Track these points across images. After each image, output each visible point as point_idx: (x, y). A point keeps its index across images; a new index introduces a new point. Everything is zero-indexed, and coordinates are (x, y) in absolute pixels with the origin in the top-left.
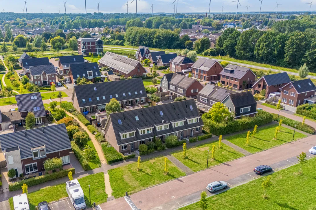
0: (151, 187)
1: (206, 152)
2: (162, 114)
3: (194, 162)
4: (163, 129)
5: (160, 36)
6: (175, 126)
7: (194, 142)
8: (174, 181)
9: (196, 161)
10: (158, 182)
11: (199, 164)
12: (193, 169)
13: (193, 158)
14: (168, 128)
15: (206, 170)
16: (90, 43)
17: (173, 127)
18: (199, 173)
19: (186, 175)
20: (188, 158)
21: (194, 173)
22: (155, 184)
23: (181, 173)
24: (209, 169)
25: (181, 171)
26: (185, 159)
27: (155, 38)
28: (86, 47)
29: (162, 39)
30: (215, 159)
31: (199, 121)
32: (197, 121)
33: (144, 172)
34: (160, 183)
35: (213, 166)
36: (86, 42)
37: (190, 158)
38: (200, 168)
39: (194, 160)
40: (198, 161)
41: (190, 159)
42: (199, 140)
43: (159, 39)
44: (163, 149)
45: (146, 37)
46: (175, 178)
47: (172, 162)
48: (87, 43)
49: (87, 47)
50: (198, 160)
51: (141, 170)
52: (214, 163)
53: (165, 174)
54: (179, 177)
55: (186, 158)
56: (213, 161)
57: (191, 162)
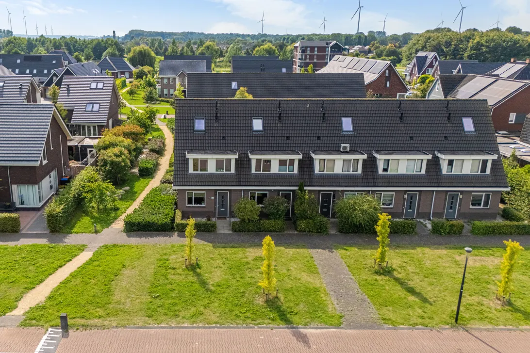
0: (171, 327)
1: (483, 273)
2: (347, 124)
3: (411, 291)
4: (338, 169)
5: (482, 45)
6: (385, 170)
7: (449, 233)
8: (275, 331)
9: (418, 291)
10: (214, 318)
11: (425, 300)
12: (388, 313)
13: (416, 277)
14: (360, 171)
15: (444, 332)
16: (316, 49)
17: (380, 172)
18: (404, 332)
19: (338, 326)
20: (395, 273)
21: (379, 327)
22: (194, 322)
23: (325, 312)
24: (461, 333)
25: (333, 305)
26: (377, 273)
27: (469, 49)
28: (306, 56)
29: (486, 51)
30: (509, 303)
31: (488, 172)
32: (484, 170)
33: (198, 275)
34: (216, 323)
35: (490, 327)
36: (307, 47)
37: (399, 276)
38: (422, 317)
39: (411, 284)
40: (430, 292)
41: (396, 279)
42: (475, 232)
43: (479, 50)
44: (321, 230)
45: (447, 48)
46: (288, 321)
47: (320, 270)
48: (309, 49)
49: (308, 56)
50: (429, 289)
51: (193, 267)
52: (498, 315)
53: (260, 301)
54: (306, 324)
55: (386, 272)
56: (499, 307)
57: (399, 288)
